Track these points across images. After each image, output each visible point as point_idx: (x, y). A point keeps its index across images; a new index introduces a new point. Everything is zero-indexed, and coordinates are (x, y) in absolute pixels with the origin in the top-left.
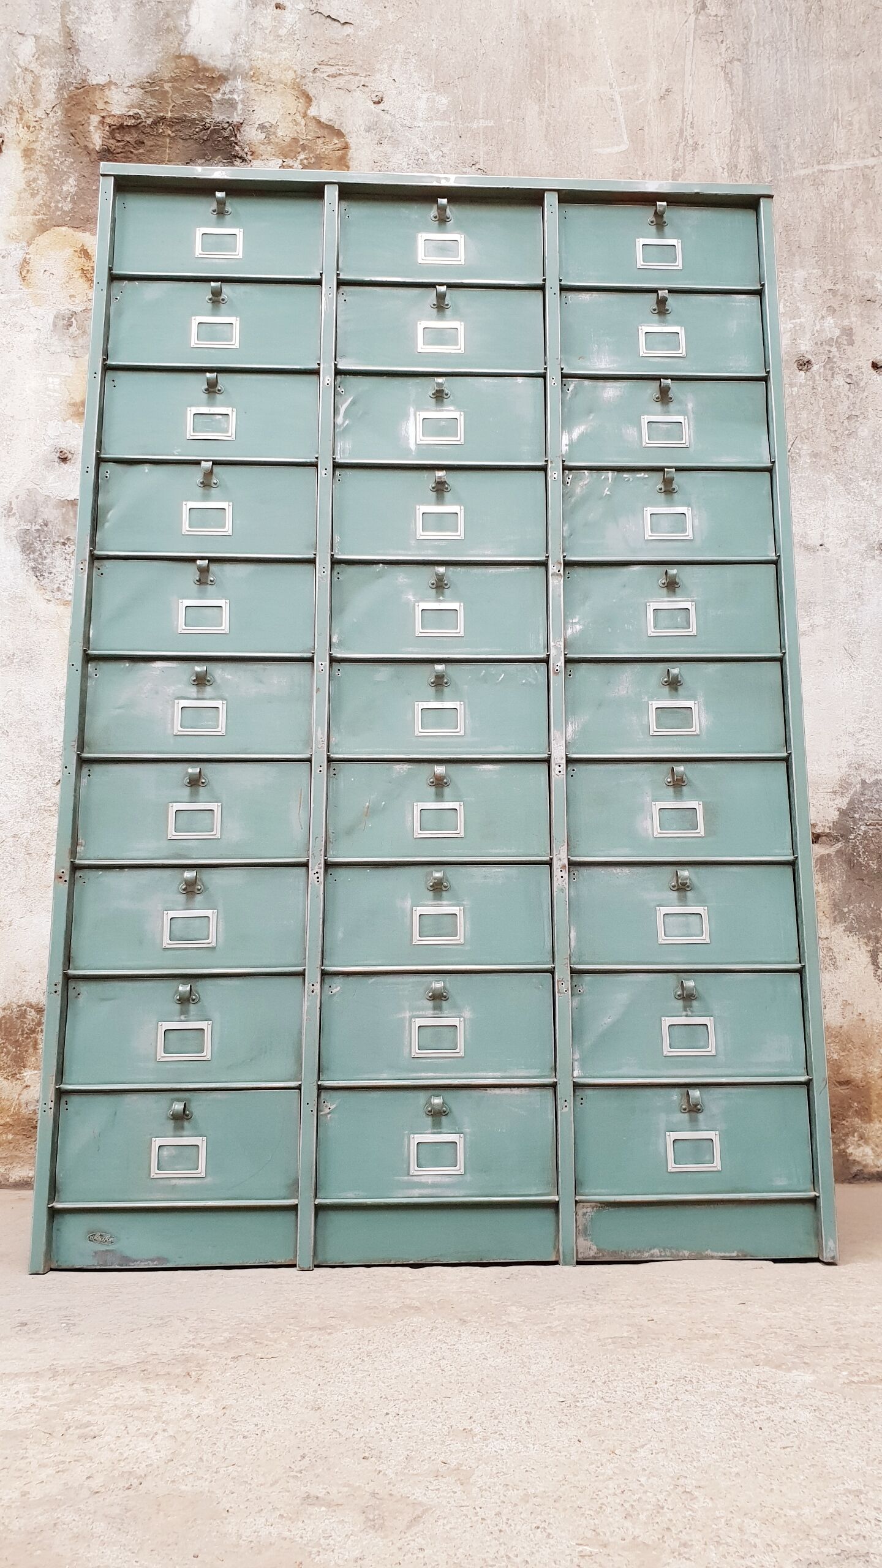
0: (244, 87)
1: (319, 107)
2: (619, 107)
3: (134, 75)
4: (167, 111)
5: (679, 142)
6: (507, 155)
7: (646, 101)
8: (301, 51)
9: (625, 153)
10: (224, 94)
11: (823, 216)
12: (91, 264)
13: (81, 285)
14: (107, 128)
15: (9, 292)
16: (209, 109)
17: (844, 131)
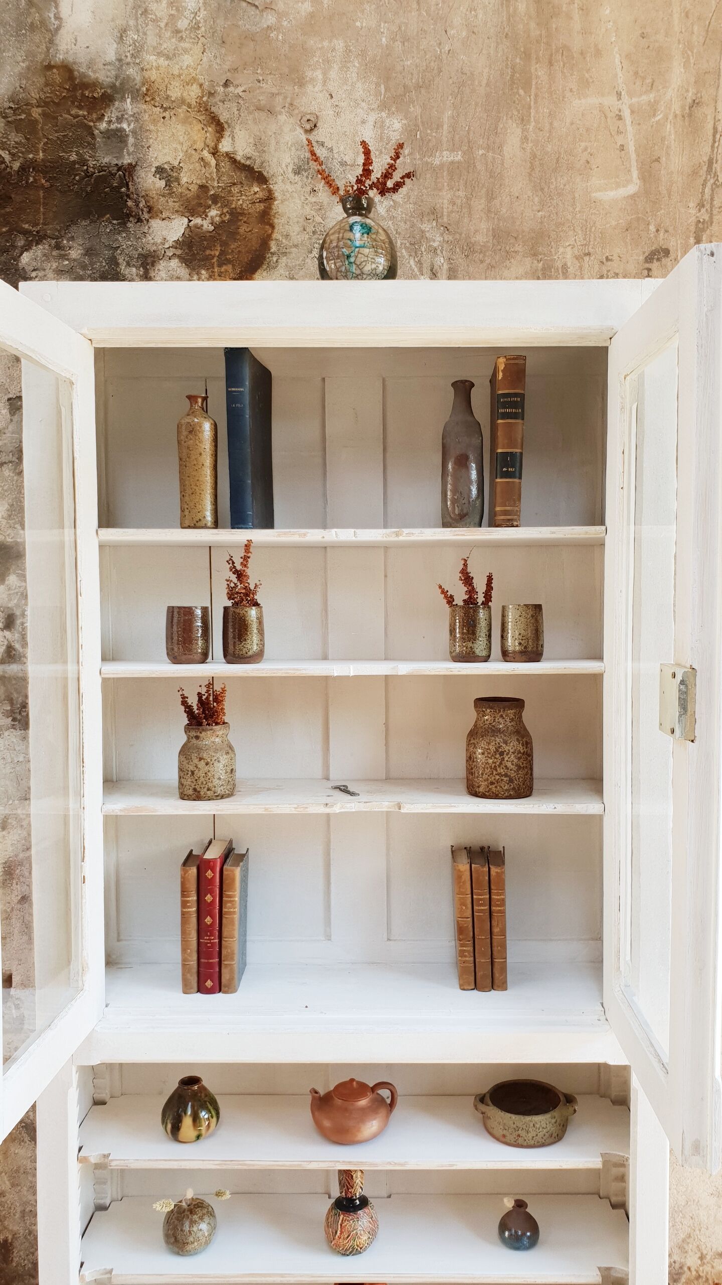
0: (135, 110)
1: (233, 138)
2: (629, 128)
4: (37, 152)
5: (705, 181)
6: (479, 204)
7: (666, 118)
8: (209, 55)
9: (633, 197)
10: (110, 122)
16: (93, 148)
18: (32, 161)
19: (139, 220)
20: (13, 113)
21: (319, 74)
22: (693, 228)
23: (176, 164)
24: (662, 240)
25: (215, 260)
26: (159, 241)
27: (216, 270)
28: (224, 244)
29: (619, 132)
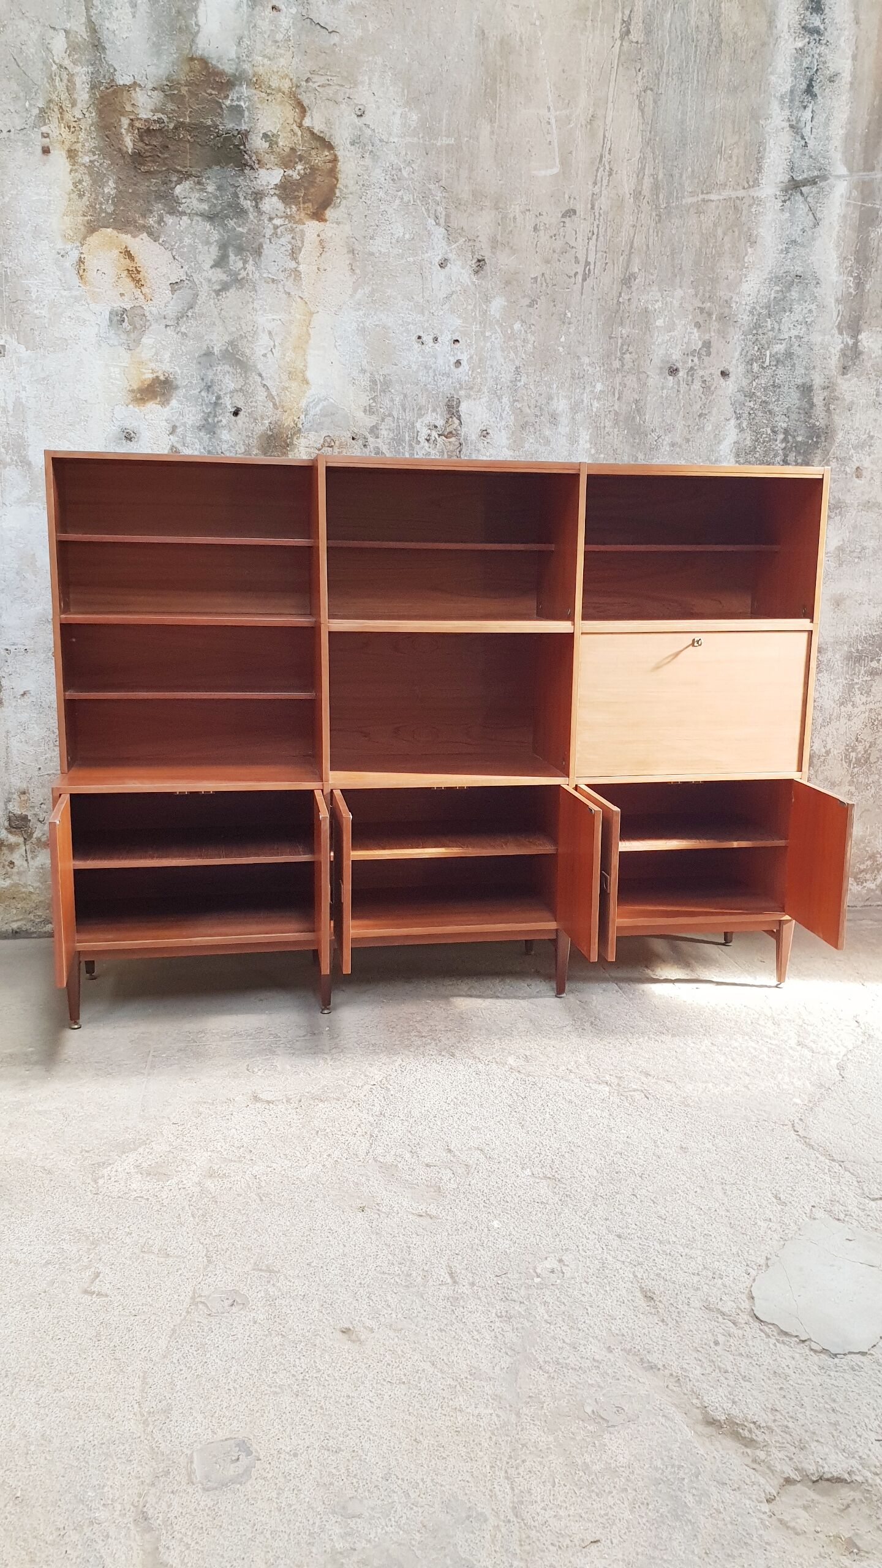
0: (249, 93)
1: (312, 118)
2: (554, 131)
3: (155, 76)
4: (186, 117)
5: (598, 168)
6: (464, 174)
7: (576, 126)
8: (296, 59)
9: (556, 175)
10: (232, 100)
11: (701, 242)
12: (135, 265)
13: (128, 284)
14: (136, 131)
15: (70, 289)
16: (221, 116)
17: (724, 163)
18: (182, 123)
19: (252, 168)
20: (169, 89)
21: (366, 78)
22: (590, 198)
23: (275, 132)
24: (572, 204)
25: (301, 199)
26: (264, 183)
27: (302, 206)
28: (306, 189)
29: (548, 133)
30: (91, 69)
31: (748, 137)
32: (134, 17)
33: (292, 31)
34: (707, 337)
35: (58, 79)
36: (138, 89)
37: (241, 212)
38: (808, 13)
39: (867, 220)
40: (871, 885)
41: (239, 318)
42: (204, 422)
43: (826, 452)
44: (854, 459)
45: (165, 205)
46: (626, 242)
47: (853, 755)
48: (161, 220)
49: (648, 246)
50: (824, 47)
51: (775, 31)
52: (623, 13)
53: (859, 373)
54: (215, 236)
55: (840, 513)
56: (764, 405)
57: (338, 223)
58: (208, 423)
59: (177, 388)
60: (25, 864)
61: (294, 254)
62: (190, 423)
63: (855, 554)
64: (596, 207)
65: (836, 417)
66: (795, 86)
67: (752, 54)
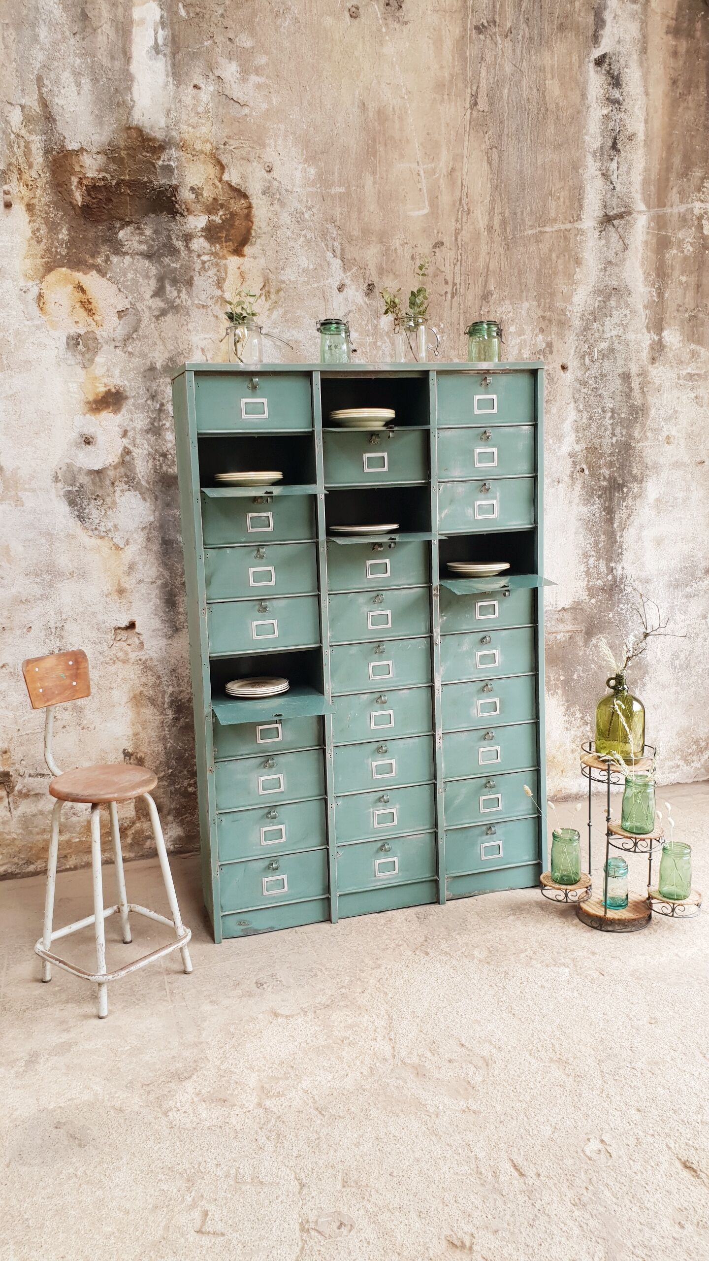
0: (177, 155)
1: (230, 174)
2: (424, 181)
3: (98, 142)
4: (125, 175)
5: (459, 209)
6: (354, 215)
7: (440, 176)
8: (214, 127)
9: (426, 215)
10: (164, 161)
11: (540, 265)
12: (86, 297)
13: (82, 313)
14: (84, 188)
15: (32, 319)
16: (156, 175)
17: (554, 203)
18: (122, 180)
19: (182, 215)
20: (111, 153)
21: (272, 141)
22: (454, 232)
23: (200, 186)
24: (440, 238)
25: (223, 239)
26: (193, 227)
27: (224, 244)
28: (227, 230)
29: (419, 182)
30: (44, 137)
31: (571, 183)
32: (79, 94)
33: (211, 104)
34: (549, 339)
35: (16, 146)
36: (84, 153)
37: (173, 251)
38: (610, 88)
39: (662, 244)
40: (695, 764)
41: (176, 338)
42: (150, 426)
43: (643, 425)
44: (664, 429)
45: (110, 247)
46: (483, 266)
47: (677, 662)
48: (107, 259)
49: (500, 268)
50: (623, 113)
51: (586, 102)
52: (472, 89)
53: (664, 362)
54: (153, 271)
55: (656, 472)
56: (595, 390)
57: (255, 258)
58: (155, 427)
59: (127, 398)
60: (8, 814)
61: (219, 284)
62: (139, 427)
63: (669, 504)
64: (459, 240)
65: (649, 398)
66: (604, 143)
67: (570, 120)
